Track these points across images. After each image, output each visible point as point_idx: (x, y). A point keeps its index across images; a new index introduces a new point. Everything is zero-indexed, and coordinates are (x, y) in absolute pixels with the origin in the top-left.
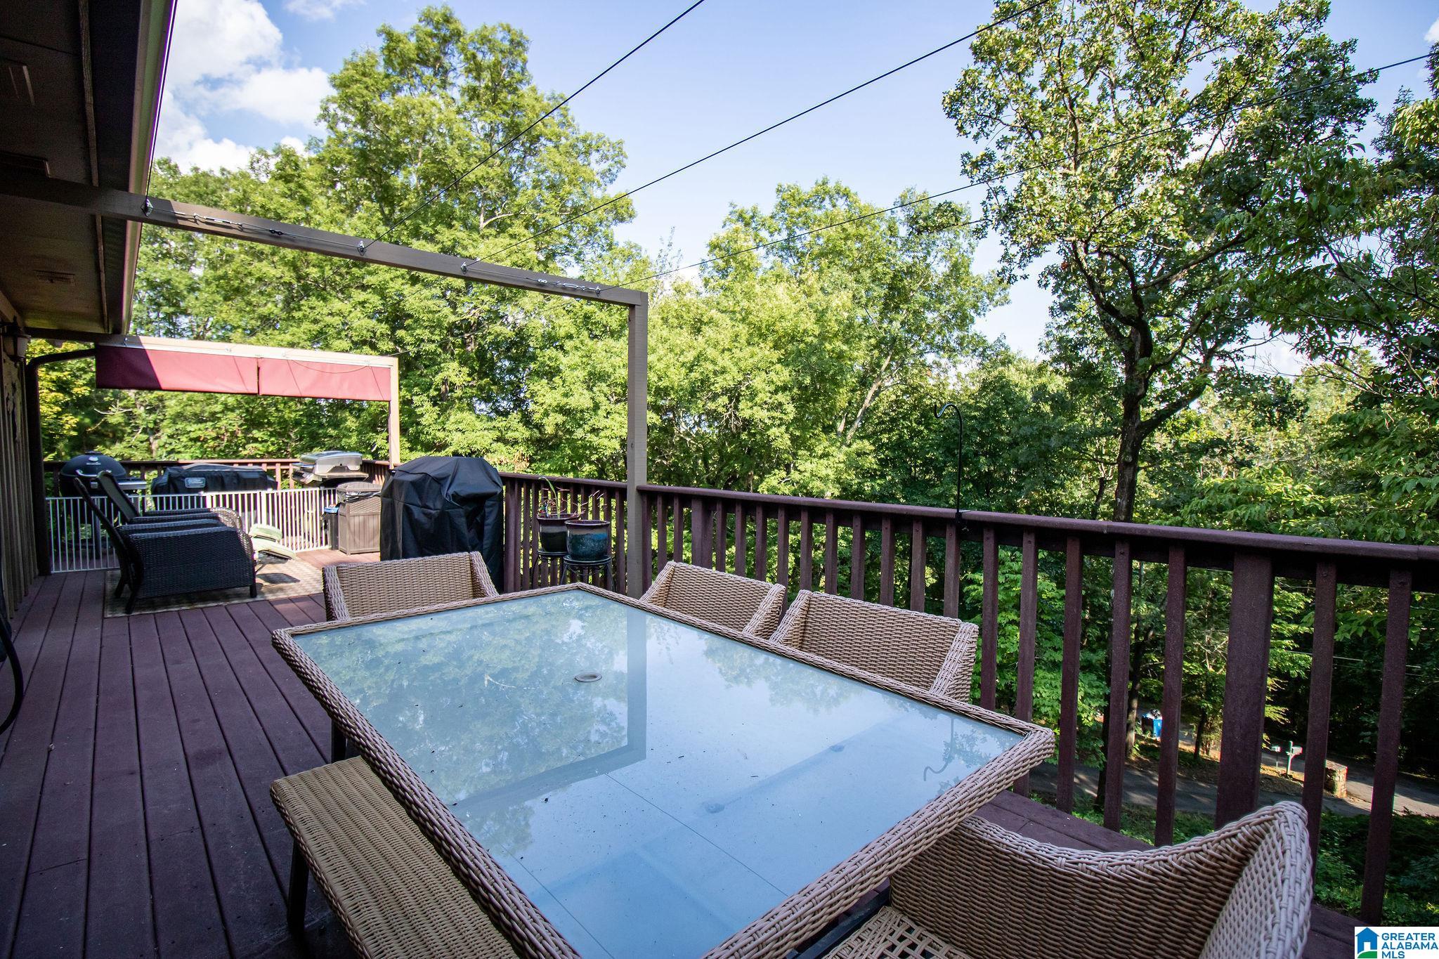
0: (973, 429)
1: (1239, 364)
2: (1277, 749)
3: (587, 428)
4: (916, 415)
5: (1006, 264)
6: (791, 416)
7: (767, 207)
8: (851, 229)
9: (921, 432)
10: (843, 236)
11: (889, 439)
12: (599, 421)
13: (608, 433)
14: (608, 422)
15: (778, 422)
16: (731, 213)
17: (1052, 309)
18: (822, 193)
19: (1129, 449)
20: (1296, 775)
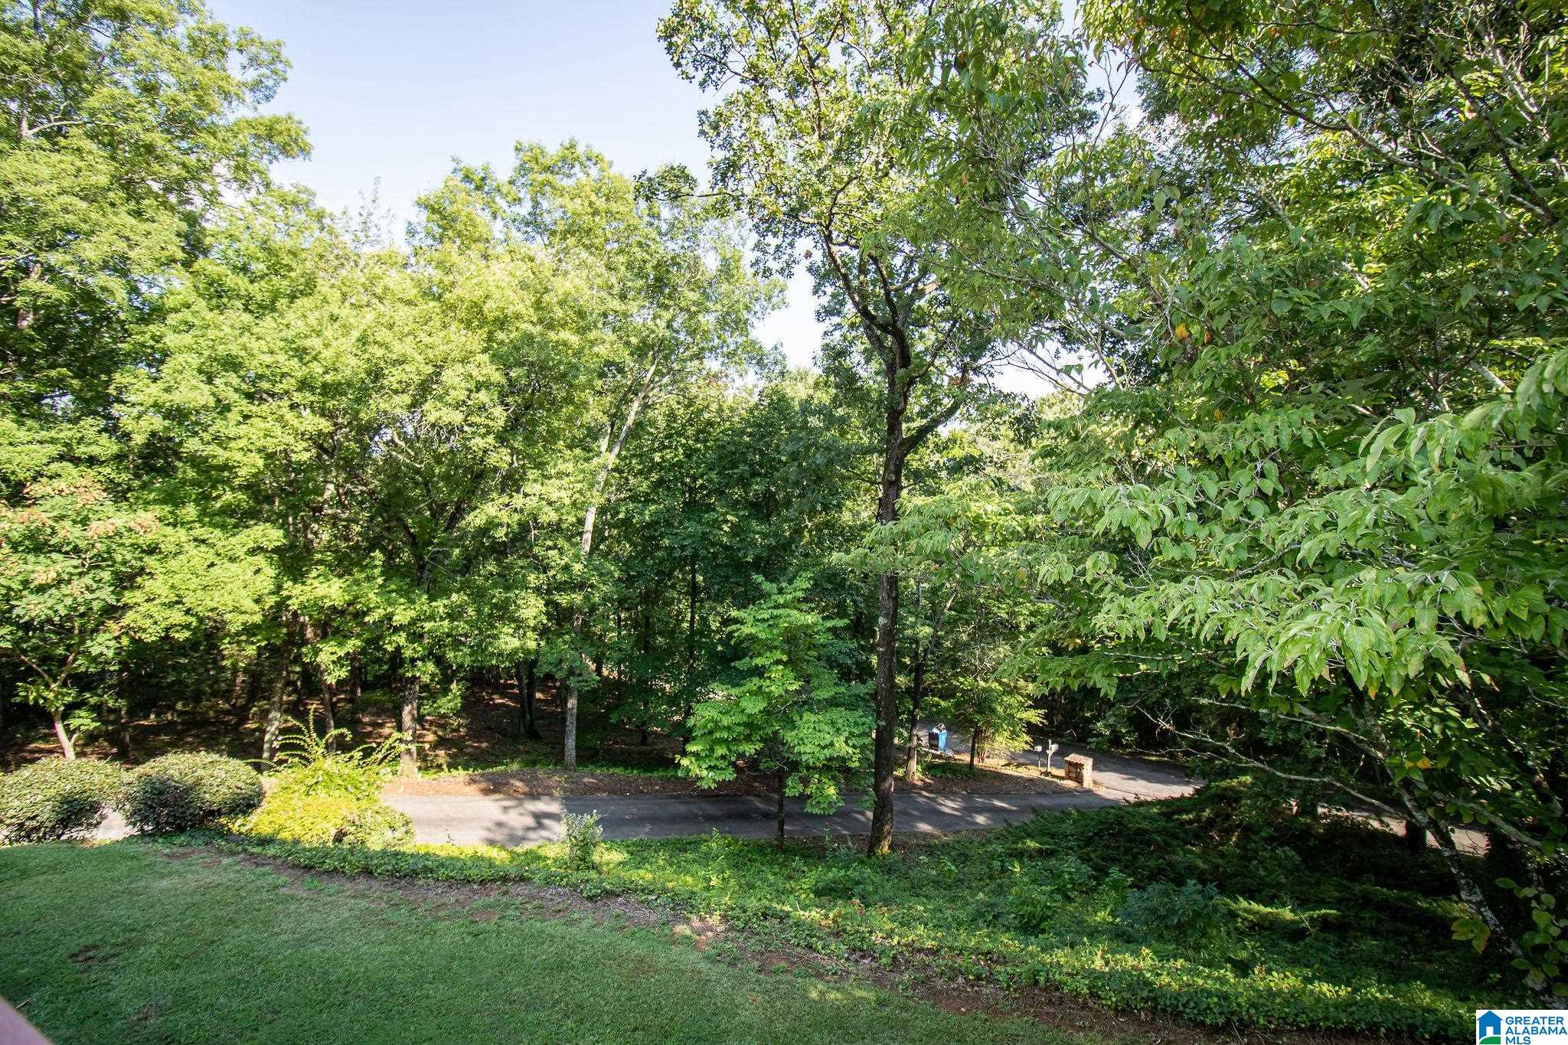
0: (748, 446)
1: (991, 380)
2: (1039, 748)
3: (207, 437)
4: (690, 431)
5: (759, 254)
6: (501, 423)
7: (504, 169)
8: (601, 204)
9: (699, 450)
10: (589, 210)
11: (662, 457)
12: (227, 426)
13: (242, 443)
14: (243, 429)
15: (483, 430)
16: (455, 171)
17: (818, 313)
18: (569, 159)
19: (892, 467)
20: (1055, 771)
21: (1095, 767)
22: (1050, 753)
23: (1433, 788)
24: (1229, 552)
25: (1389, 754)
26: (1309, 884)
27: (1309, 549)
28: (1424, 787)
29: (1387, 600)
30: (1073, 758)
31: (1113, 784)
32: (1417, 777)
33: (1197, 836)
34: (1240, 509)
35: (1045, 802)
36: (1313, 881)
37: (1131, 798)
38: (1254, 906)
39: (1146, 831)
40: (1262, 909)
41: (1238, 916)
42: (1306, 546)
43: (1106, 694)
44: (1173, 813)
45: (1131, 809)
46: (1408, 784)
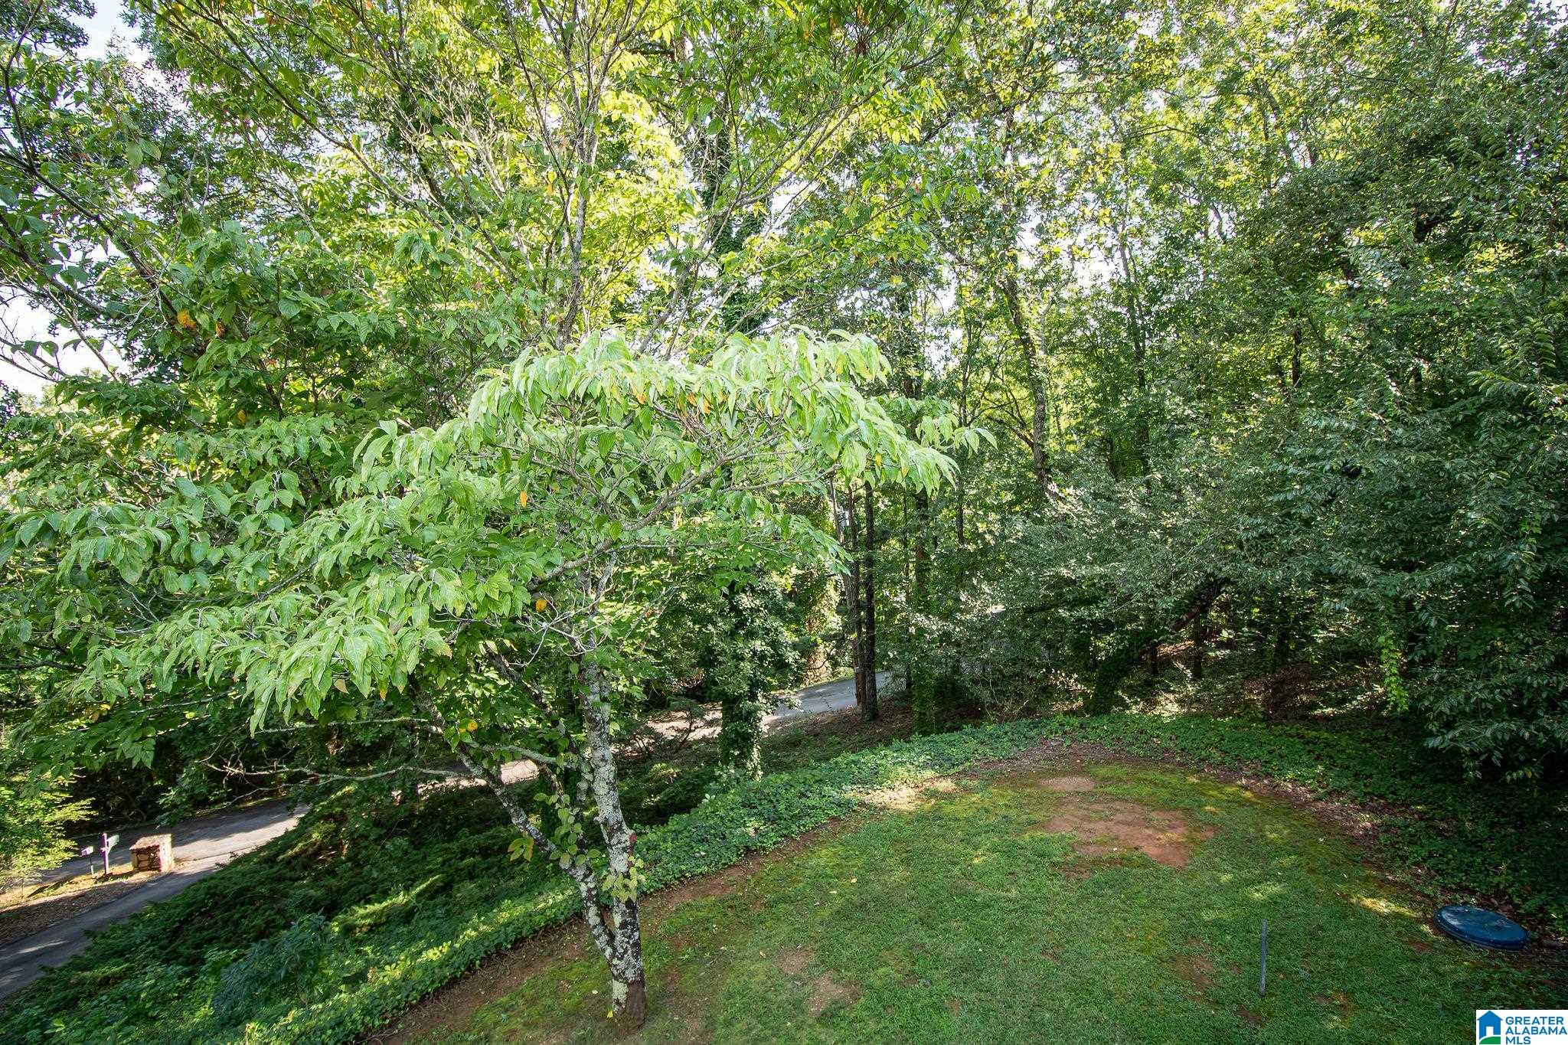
2: (89, 850)
20: (117, 870)
21: (175, 843)
22: (107, 850)
23: (483, 744)
24: (248, 574)
25: (445, 728)
26: (418, 861)
27: (325, 561)
28: (476, 745)
29: (388, 604)
30: (143, 843)
31: (204, 852)
32: (468, 740)
33: (305, 867)
34: (258, 524)
35: (104, 915)
36: (420, 857)
37: (226, 859)
38: (370, 908)
39: (247, 889)
40: (377, 907)
41: (355, 927)
42: (322, 557)
43: (141, 762)
44: (277, 855)
45: (226, 874)
46: (463, 747)
